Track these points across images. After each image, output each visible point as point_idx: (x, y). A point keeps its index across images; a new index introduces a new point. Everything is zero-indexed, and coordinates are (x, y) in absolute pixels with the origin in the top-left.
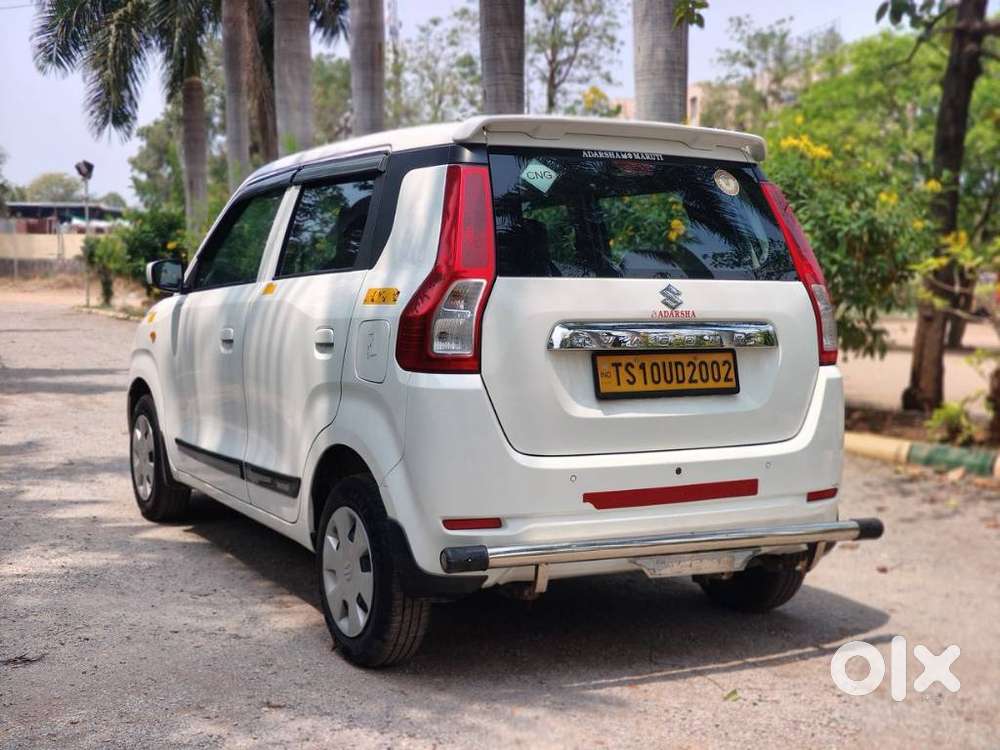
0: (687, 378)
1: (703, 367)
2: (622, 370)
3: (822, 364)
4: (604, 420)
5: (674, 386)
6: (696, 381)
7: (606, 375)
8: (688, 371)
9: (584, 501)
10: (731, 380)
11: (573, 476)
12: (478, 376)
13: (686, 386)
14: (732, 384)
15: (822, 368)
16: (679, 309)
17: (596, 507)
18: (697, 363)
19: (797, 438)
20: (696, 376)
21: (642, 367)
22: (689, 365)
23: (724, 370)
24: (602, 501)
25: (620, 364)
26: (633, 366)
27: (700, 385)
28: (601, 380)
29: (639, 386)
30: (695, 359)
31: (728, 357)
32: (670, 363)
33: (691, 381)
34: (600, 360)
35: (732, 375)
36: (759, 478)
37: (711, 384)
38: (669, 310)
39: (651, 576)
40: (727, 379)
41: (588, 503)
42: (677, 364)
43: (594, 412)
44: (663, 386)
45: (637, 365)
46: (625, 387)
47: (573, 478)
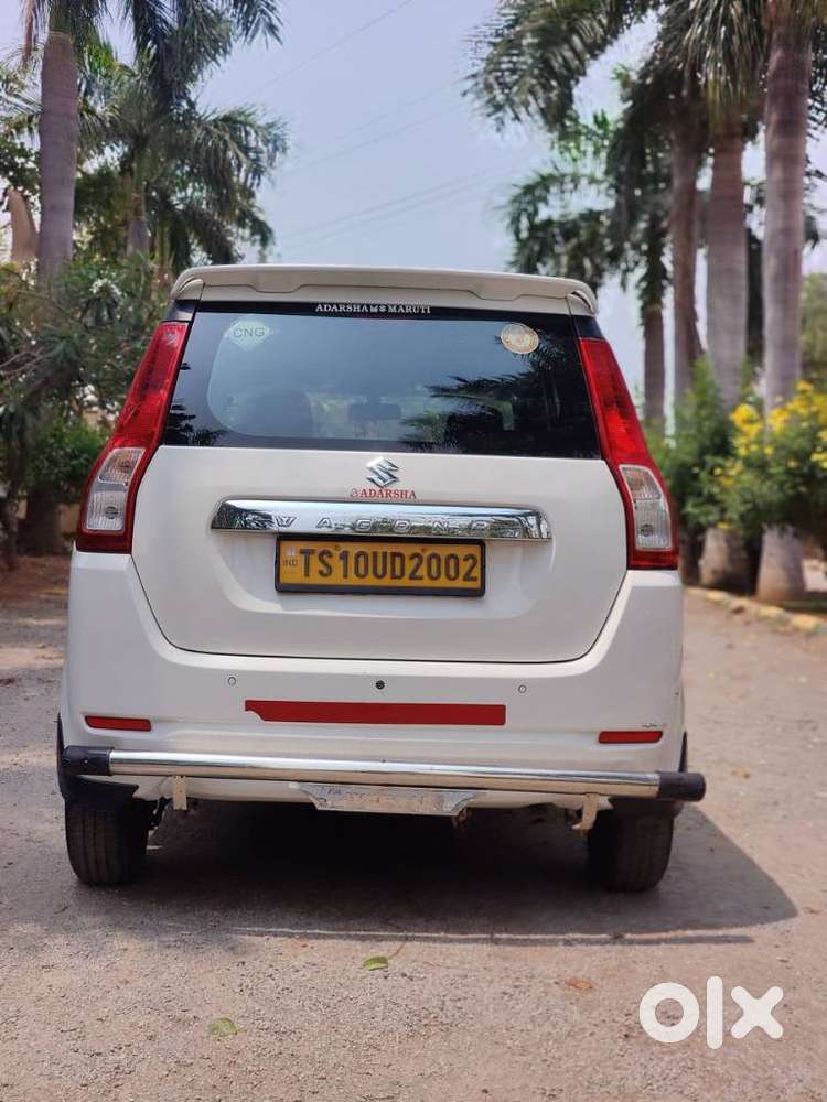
1: (434, 561)
2: (314, 559)
3: (630, 567)
5: (387, 581)
6: (421, 578)
8: (410, 566)
9: (247, 710)
10: (475, 579)
11: (232, 678)
12: (128, 556)
13: (405, 582)
14: (476, 585)
15: (630, 572)
16: (393, 488)
17: (262, 717)
18: (426, 555)
19: (584, 658)
21: (344, 556)
22: (412, 558)
23: (464, 567)
24: (271, 711)
25: (313, 552)
26: (330, 556)
27: (427, 583)
28: (283, 568)
29: (336, 578)
30: (423, 550)
31: (475, 550)
32: (385, 554)
33: (412, 577)
34: (285, 545)
35: (476, 572)
36: (506, 704)
37: (443, 582)
38: (377, 489)
39: (319, 808)
40: (467, 577)
41: (251, 713)
42: (394, 555)
44: (371, 581)
45: (336, 554)
46: (315, 579)
47: (232, 681)
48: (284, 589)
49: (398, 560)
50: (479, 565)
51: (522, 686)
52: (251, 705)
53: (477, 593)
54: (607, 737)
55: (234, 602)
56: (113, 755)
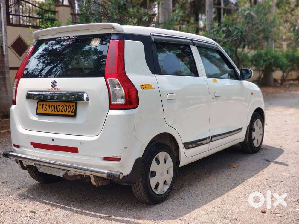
0: (60, 111)
2: (44, 106)
4: (37, 121)
7: (40, 108)
10: (73, 112)
14: (73, 114)
20: (63, 110)
26: (47, 106)
41: (32, 146)
43: (35, 118)
48: (38, 114)
49: (59, 107)
50: (74, 109)
51: (81, 143)
52: (32, 144)
53: (74, 116)
54: (106, 159)
55: (30, 118)
56: (11, 153)
